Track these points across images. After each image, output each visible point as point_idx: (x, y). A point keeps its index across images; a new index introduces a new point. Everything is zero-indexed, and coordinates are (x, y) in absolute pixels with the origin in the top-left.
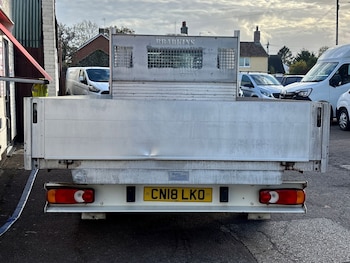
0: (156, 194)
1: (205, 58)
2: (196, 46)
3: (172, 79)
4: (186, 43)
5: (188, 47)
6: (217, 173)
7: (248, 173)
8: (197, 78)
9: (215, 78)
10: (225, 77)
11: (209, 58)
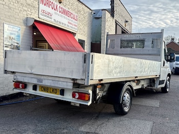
0: (43, 89)
1: (146, 43)
2: (141, 37)
3: (130, 53)
4: (137, 37)
5: (138, 38)
6: (51, 81)
7: (61, 83)
8: (141, 53)
9: (150, 52)
10: (155, 52)
11: (148, 43)
